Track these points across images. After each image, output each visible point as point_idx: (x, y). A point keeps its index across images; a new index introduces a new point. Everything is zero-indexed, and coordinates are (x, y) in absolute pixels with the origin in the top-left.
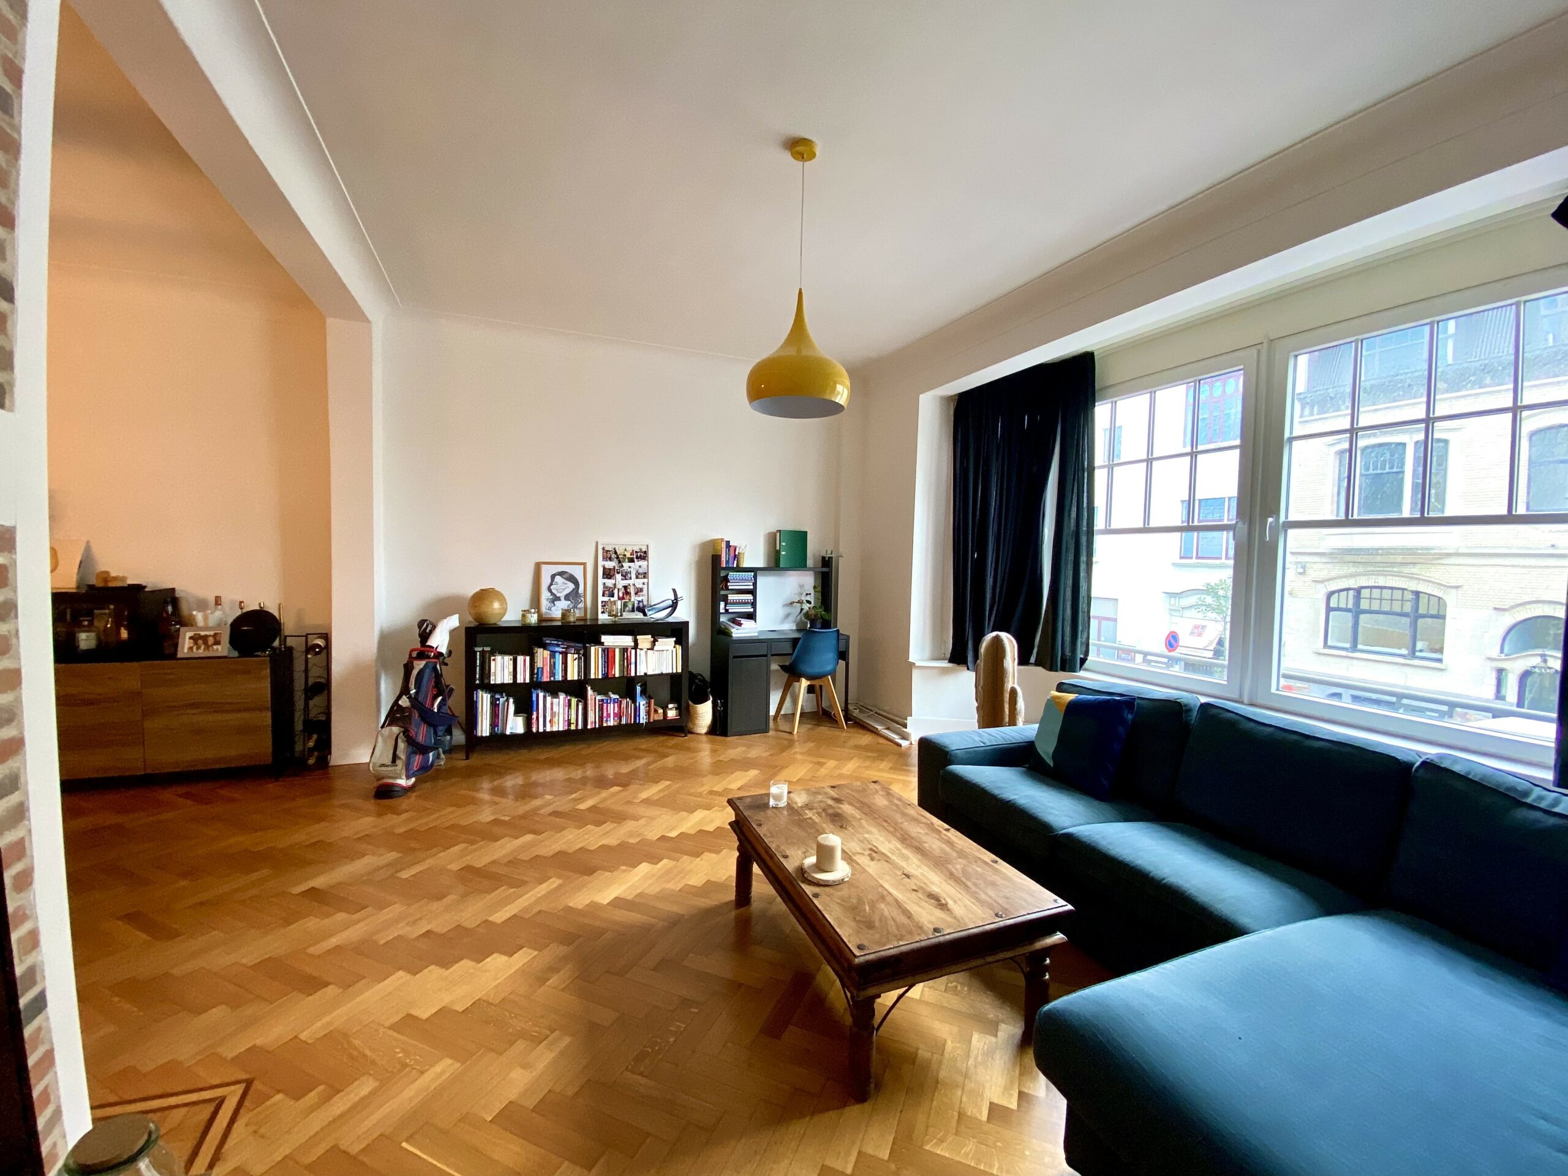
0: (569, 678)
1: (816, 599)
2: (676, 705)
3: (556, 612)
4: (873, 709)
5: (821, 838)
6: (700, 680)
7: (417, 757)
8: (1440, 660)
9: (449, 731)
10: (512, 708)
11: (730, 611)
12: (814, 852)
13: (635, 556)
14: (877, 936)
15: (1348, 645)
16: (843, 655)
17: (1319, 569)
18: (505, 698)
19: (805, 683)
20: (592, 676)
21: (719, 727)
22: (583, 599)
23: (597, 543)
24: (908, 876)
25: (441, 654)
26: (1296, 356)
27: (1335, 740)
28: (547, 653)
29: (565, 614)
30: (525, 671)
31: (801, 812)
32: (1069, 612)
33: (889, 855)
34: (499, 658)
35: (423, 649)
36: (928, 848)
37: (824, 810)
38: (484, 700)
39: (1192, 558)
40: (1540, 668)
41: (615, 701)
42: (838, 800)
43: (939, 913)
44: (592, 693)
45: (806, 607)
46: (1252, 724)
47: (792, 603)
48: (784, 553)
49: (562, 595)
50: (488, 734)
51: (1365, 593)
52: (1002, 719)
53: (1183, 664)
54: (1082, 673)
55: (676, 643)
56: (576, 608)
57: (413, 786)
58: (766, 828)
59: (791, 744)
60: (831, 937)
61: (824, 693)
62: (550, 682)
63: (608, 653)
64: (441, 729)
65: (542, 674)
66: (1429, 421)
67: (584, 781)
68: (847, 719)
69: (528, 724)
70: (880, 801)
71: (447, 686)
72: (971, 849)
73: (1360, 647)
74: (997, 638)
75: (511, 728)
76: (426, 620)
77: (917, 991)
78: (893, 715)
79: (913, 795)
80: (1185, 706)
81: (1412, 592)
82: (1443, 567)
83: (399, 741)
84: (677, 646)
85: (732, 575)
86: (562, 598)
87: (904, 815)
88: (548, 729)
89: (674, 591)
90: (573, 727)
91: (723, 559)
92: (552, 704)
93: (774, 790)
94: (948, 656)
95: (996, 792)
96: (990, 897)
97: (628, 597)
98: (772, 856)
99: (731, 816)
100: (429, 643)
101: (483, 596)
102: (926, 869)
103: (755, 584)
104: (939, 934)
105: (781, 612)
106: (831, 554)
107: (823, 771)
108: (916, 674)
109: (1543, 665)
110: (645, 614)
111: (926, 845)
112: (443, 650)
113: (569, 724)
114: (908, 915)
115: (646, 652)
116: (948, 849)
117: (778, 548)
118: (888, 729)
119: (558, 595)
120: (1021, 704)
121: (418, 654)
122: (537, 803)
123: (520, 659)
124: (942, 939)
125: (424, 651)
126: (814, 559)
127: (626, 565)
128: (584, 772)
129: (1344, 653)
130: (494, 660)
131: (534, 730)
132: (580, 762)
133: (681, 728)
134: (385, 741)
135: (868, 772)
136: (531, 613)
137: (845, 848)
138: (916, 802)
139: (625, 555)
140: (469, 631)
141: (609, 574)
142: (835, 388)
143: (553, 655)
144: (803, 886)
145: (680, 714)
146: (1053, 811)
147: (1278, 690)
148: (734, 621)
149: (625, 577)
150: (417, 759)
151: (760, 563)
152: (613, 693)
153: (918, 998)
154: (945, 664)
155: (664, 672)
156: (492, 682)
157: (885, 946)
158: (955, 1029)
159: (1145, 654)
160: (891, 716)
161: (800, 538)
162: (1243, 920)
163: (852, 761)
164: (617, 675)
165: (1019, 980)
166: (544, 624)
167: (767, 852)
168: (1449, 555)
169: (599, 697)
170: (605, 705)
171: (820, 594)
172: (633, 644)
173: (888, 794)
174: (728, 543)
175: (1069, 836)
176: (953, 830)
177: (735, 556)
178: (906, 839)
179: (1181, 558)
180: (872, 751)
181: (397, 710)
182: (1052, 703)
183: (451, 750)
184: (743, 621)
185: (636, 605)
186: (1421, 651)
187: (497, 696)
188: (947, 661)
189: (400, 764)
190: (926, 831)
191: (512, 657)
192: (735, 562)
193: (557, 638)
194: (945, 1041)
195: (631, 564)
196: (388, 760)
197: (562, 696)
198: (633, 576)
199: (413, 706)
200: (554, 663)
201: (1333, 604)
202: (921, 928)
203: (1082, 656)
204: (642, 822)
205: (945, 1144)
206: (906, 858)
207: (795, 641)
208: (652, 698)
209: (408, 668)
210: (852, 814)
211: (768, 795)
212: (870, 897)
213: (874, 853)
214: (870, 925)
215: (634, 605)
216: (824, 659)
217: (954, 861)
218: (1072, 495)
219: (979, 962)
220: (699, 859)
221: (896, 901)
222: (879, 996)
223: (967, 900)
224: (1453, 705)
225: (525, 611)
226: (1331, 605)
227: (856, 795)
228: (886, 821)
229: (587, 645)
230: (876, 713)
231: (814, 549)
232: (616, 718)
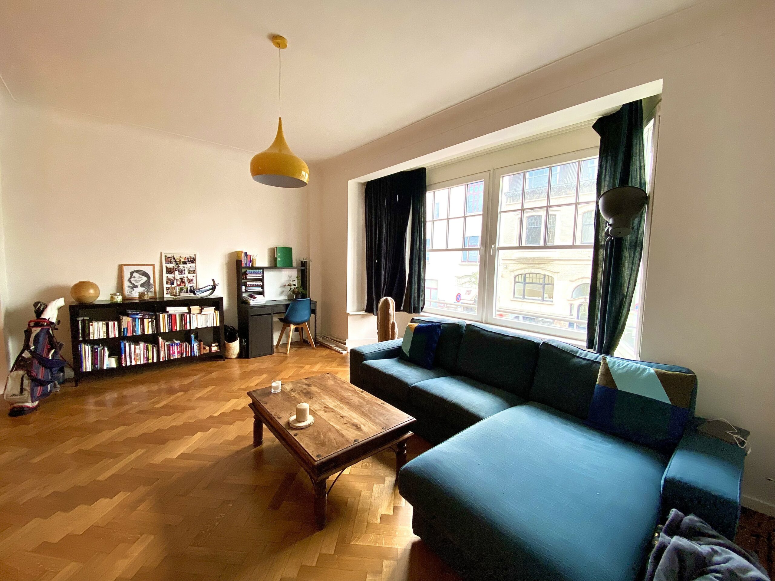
0: (146, 333)
1: (298, 283)
2: (217, 344)
3: (135, 294)
4: (329, 337)
5: (299, 406)
6: (231, 329)
7: (39, 388)
8: (552, 301)
9: (62, 370)
10: (107, 353)
11: (248, 291)
12: (295, 413)
13: (187, 261)
14: (326, 449)
15: (521, 297)
16: (313, 311)
17: (513, 266)
18: (102, 348)
19: (293, 327)
20: (162, 331)
21: (244, 354)
22: (153, 286)
23: (161, 253)
24: (342, 417)
25: (52, 323)
26: (503, 177)
27: (514, 336)
28: (130, 319)
29: (141, 295)
30: (115, 330)
31: (289, 393)
32: (416, 286)
33: (334, 408)
34: (95, 324)
35: (39, 320)
36: (353, 402)
37: (301, 391)
38: (86, 350)
39: (466, 262)
40: (584, 303)
41: (177, 344)
42: (309, 385)
43: (357, 432)
44: (162, 341)
45: (293, 287)
46: (485, 332)
47: (285, 286)
48: (279, 259)
49: (139, 284)
50: (91, 370)
51: (527, 276)
52: (389, 336)
53: (463, 307)
54: (422, 314)
55: (216, 309)
56: (149, 291)
57: (38, 405)
58: (269, 405)
59: (286, 358)
60: (304, 454)
61: (303, 331)
62: (133, 336)
63: (172, 318)
64: (55, 370)
65: (127, 332)
66: (548, 207)
67: (159, 391)
68: (316, 343)
69: (119, 361)
70: (331, 382)
71: (58, 343)
72: (373, 399)
73: (526, 297)
74: (386, 299)
75: (107, 365)
76: (39, 302)
77: (347, 471)
78: (340, 339)
79: (347, 377)
80: (460, 325)
81: (543, 275)
82: (553, 265)
83: (24, 379)
84: (216, 311)
85: (249, 271)
86: (139, 286)
87: (342, 388)
88: (133, 363)
89: (213, 280)
90: (150, 361)
91: (243, 262)
92: (135, 349)
93: (274, 384)
94: (365, 309)
95: (384, 371)
96: (380, 420)
97: (183, 284)
98: (272, 418)
99: (249, 400)
100: (43, 316)
101: (81, 286)
102: (351, 412)
103: (263, 276)
104: (356, 443)
105: (279, 290)
106: (306, 260)
107: (303, 371)
108: (350, 318)
109: (585, 302)
110: (195, 294)
111: (351, 401)
112: (54, 320)
113: (148, 359)
114: (342, 436)
115: (197, 316)
116: (362, 401)
117: (276, 256)
118: (337, 346)
119: (136, 284)
120: (396, 329)
121: (35, 324)
122: (126, 407)
123: (111, 324)
124: (358, 444)
125: (39, 321)
126: (297, 262)
127: (181, 266)
128: (160, 386)
129: (520, 300)
130: (92, 325)
131: (124, 365)
132: (156, 381)
133: (221, 356)
134: (14, 379)
135: (327, 368)
136: (117, 295)
137: (311, 408)
138: (349, 381)
139: (181, 260)
140: (72, 307)
141: (170, 271)
142: (301, 173)
143: (134, 320)
144: (289, 431)
145: (220, 349)
146: (409, 377)
147: (495, 317)
148: (251, 296)
149: (181, 272)
150: (39, 390)
151: (266, 264)
152: (176, 340)
153: (349, 474)
154: (363, 313)
155: (209, 326)
156: (91, 338)
157: (330, 453)
158: (366, 485)
159: (447, 304)
160: (338, 340)
161: (288, 251)
162: (482, 414)
163: (318, 364)
164: (178, 329)
165: (394, 455)
166: (127, 302)
167: (270, 417)
168: (556, 260)
169: (166, 343)
170: (171, 347)
171: (300, 281)
172: (188, 311)
173: (335, 378)
174: (246, 253)
175: (415, 388)
176: (365, 392)
177: (250, 260)
178: (343, 400)
179: (462, 262)
180: (328, 358)
181: (21, 360)
182: (409, 328)
183: (64, 381)
184: (256, 296)
185: (189, 289)
186: (546, 298)
187: (96, 347)
188: (364, 312)
189: (26, 394)
190: (352, 394)
191: (105, 323)
192: (251, 264)
193: (136, 309)
194: (361, 491)
195: (185, 265)
196: (17, 391)
197: (142, 344)
198: (186, 272)
199: (33, 357)
200: (135, 325)
201: (517, 280)
202: (348, 441)
203: (422, 306)
204: (197, 410)
205: (360, 539)
206: (342, 408)
207: (287, 306)
208: (202, 341)
209: (28, 333)
210: (316, 391)
211: (271, 387)
212: (324, 431)
213: (327, 409)
214: (323, 444)
215: (187, 289)
216: (303, 313)
217: (365, 406)
218: (417, 234)
219: (376, 452)
220: (232, 425)
221: (337, 430)
222: (328, 478)
223: (370, 424)
224: (554, 320)
225: (112, 294)
226: (516, 281)
227: (318, 381)
228: (333, 392)
229: (157, 313)
230: (331, 339)
231: (296, 257)
232: (179, 354)
